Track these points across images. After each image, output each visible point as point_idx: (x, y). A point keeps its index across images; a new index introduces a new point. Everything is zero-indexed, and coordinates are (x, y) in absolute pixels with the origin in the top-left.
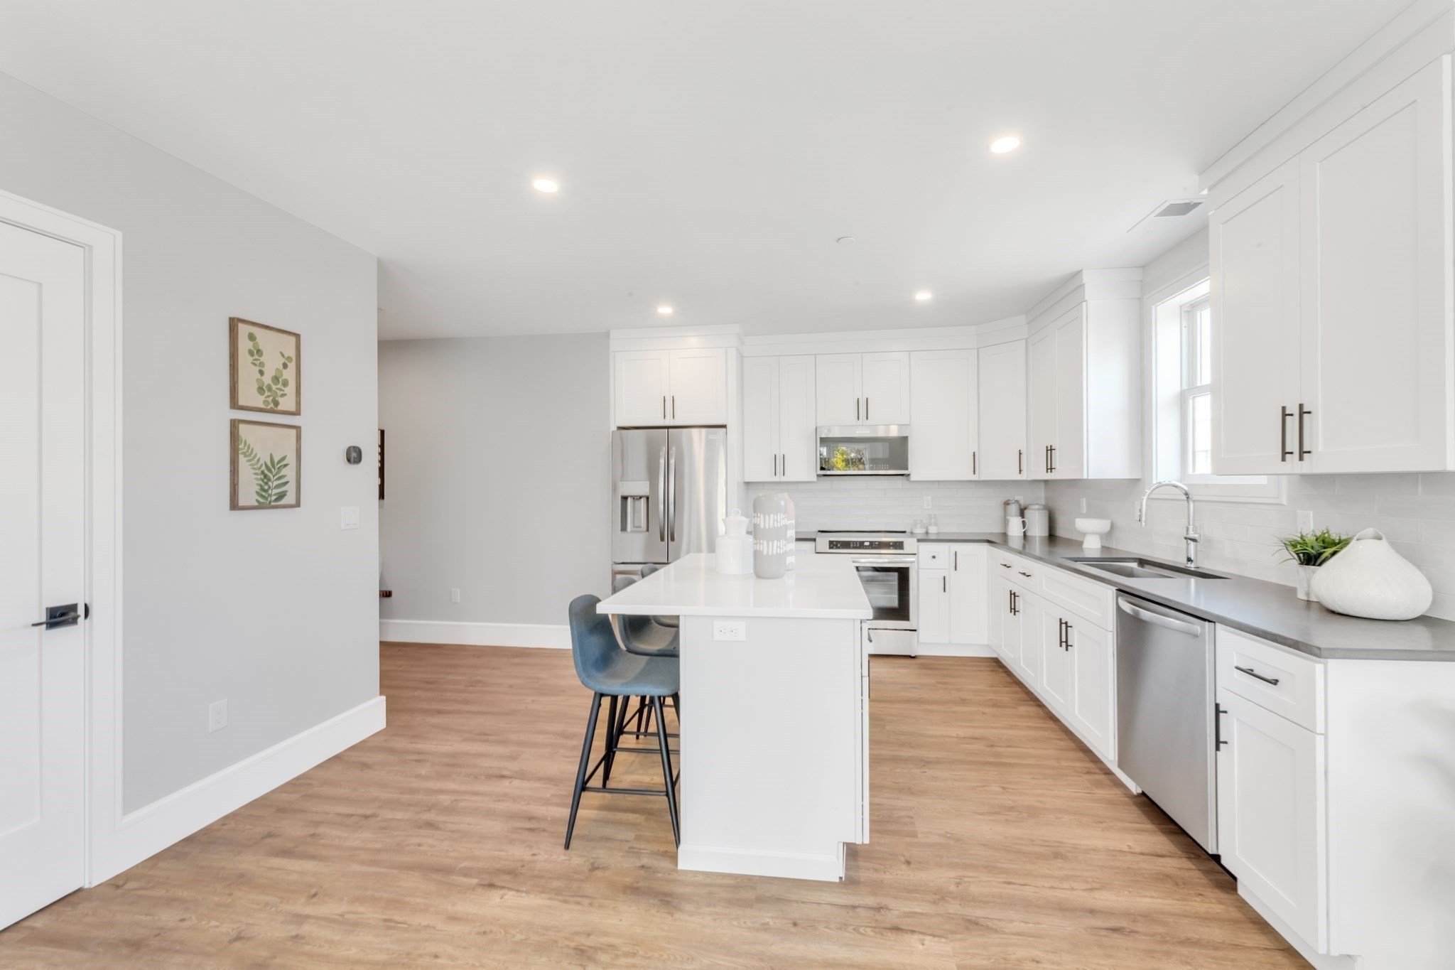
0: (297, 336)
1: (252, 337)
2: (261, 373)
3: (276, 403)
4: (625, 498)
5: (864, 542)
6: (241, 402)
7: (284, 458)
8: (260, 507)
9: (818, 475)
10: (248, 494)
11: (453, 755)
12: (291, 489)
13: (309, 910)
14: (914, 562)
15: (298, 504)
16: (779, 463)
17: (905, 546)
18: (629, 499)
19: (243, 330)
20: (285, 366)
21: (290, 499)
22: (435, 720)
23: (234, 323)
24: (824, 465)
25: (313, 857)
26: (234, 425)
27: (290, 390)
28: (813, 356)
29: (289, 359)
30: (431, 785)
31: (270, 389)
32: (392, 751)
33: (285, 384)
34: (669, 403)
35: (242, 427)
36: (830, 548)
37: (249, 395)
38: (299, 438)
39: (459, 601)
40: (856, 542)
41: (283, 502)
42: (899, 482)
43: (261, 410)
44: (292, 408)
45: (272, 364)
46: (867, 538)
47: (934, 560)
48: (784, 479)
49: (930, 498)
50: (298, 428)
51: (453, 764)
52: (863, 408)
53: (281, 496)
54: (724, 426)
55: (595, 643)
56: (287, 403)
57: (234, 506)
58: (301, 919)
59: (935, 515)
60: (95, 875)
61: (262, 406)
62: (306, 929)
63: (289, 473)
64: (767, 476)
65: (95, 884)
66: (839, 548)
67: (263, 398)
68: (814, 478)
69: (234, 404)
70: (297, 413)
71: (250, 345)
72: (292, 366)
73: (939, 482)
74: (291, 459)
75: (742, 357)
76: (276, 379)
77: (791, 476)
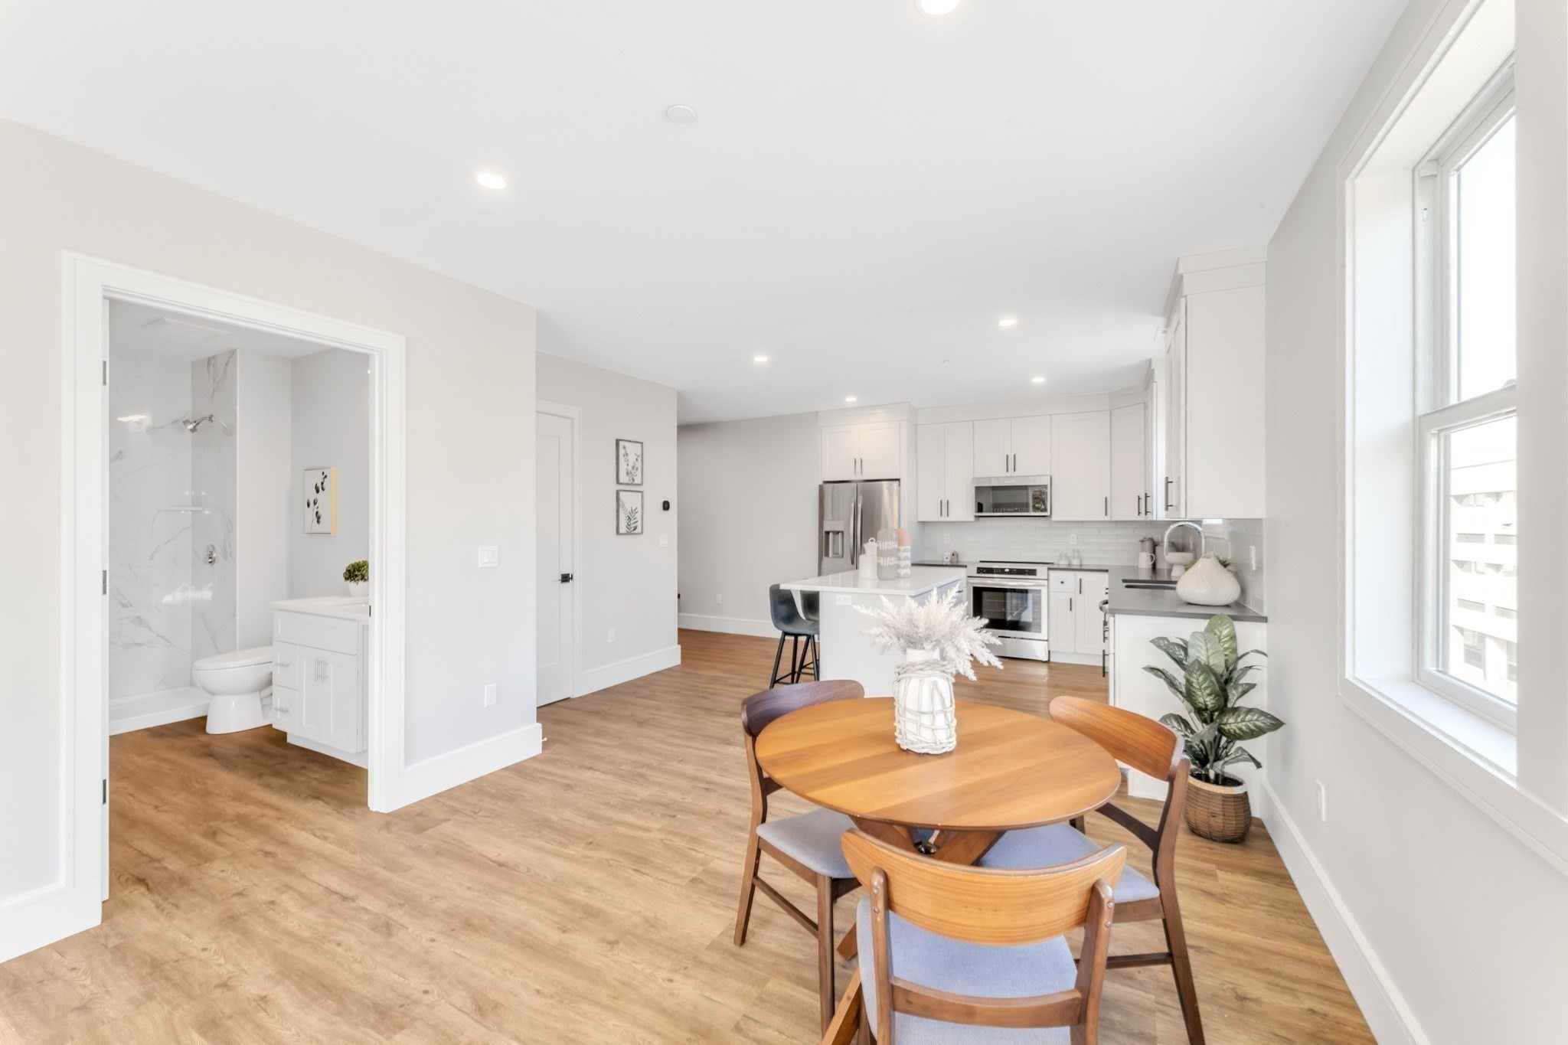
0: (642, 443)
1: (624, 447)
2: (628, 465)
3: (633, 480)
4: (828, 533)
5: (1004, 569)
6: (621, 481)
7: (636, 509)
8: (627, 534)
9: (976, 517)
10: (623, 529)
11: (716, 677)
12: (639, 524)
13: (656, 713)
14: (1044, 586)
15: (642, 533)
16: (944, 506)
17: (1038, 573)
18: (831, 534)
19: (621, 444)
20: (637, 460)
21: (639, 530)
22: (706, 663)
23: (618, 442)
24: (980, 508)
25: (654, 700)
26: (618, 492)
27: (639, 472)
28: (971, 423)
29: (638, 456)
30: (704, 685)
31: (631, 473)
32: (685, 673)
33: (637, 469)
34: (859, 463)
35: (621, 493)
36: (978, 573)
37: (623, 478)
38: (642, 498)
39: (720, 602)
40: (998, 569)
41: (636, 531)
42: (1040, 523)
43: (628, 484)
44: (640, 482)
45: (632, 459)
46: (1007, 567)
47: (1061, 585)
48: (948, 519)
49: (1075, 535)
50: (642, 492)
51: (715, 680)
52: (1011, 462)
53: (635, 528)
54: (898, 480)
55: (784, 610)
56: (638, 480)
57: (618, 533)
58: (654, 714)
59: (1078, 550)
60: (576, 694)
61: (628, 482)
62: (656, 717)
63: (638, 516)
64: (935, 517)
65: (575, 697)
66: (984, 573)
67: (628, 478)
68: (972, 519)
69: (618, 482)
70: (641, 484)
71: (624, 451)
72: (640, 459)
73: (1083, 522)
74: (639, 510)
75: (916, 425)
76: (633, 467)
77: (953, 517)
